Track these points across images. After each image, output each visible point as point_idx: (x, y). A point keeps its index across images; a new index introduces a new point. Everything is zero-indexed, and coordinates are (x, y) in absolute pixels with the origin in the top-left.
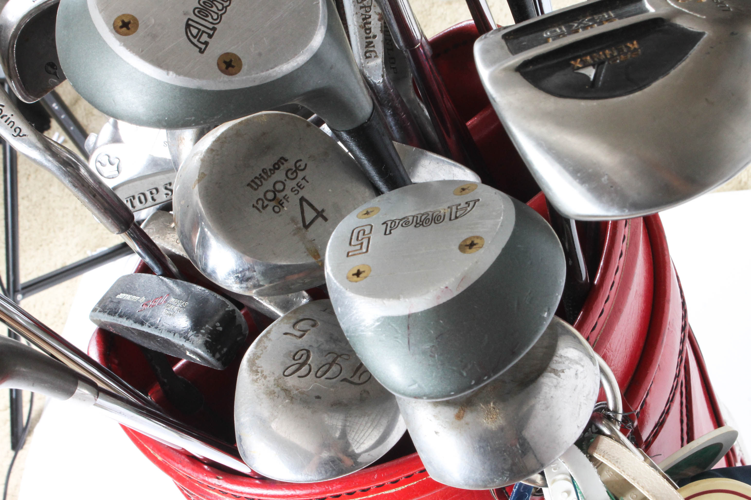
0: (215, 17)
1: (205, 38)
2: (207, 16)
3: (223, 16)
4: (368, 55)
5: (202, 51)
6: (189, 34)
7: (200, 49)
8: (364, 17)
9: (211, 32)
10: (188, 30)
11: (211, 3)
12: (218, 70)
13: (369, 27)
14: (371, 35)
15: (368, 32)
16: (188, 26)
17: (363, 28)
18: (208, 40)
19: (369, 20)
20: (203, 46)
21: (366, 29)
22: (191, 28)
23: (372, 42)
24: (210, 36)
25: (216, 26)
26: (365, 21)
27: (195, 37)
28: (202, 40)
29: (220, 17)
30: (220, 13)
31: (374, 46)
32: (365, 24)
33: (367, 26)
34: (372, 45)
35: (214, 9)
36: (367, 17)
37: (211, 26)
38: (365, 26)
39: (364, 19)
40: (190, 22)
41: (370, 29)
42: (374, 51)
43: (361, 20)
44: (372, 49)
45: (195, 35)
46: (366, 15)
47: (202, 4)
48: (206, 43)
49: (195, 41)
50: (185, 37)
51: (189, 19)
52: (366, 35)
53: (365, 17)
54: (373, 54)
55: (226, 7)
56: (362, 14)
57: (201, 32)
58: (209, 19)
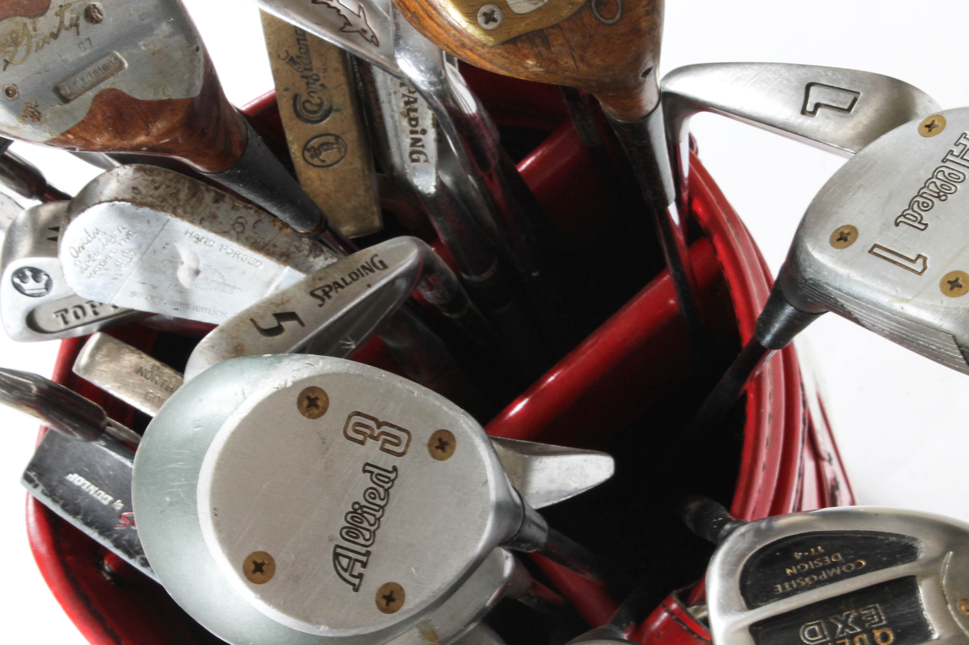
0: (367, 535)
1: (358, 569)
2: (357, 537)
3: (377, 532)
4: (415, 156)
5: (356, 589)
6: (339, 568)
7: (354, 585)
8: (406, 99)
9: (364, 559)
10: (336, 561)
11: (360, 516)
12: (378, 611)
13: (414, 116)
14: (419, 129)
15: (414, 123)
16: (336, 556)
17: (405, 116)
18: (362, 570)
19: (415, 106)
20: (356, 581)
21: (411, 119)
22: (340, 558)
23: (419, 140)
24: (364, 565)
25: (369, 549)
26: (408, 107)
27: (346, 570)
28: (355, 573)
29: (373, 534)
30: (373, 528)
31: (423, 146)
32: (409, 110)
33: (412, 115)
34: (420, 144)
35: (365, 525)
36: (412, 100)
37: (363, 550)
38: (408, 114)
39: (407, 103)
40: (339, 550)
41: (416, 119)
42: (424, 154)
43: (402, 105)
44: (421, 149)
45: (345, 566)
46: (409, 97)
47: (350, 521)
48: (360, 576)
49: (346, 575)
50: (334, 573)
51: (337, 546)
52: (410, 128)
53: (409, 99)
54: (422, 158)
55: (379, 519)
56: (404, 96)
57: (352, 561)
58: (361, 540)
